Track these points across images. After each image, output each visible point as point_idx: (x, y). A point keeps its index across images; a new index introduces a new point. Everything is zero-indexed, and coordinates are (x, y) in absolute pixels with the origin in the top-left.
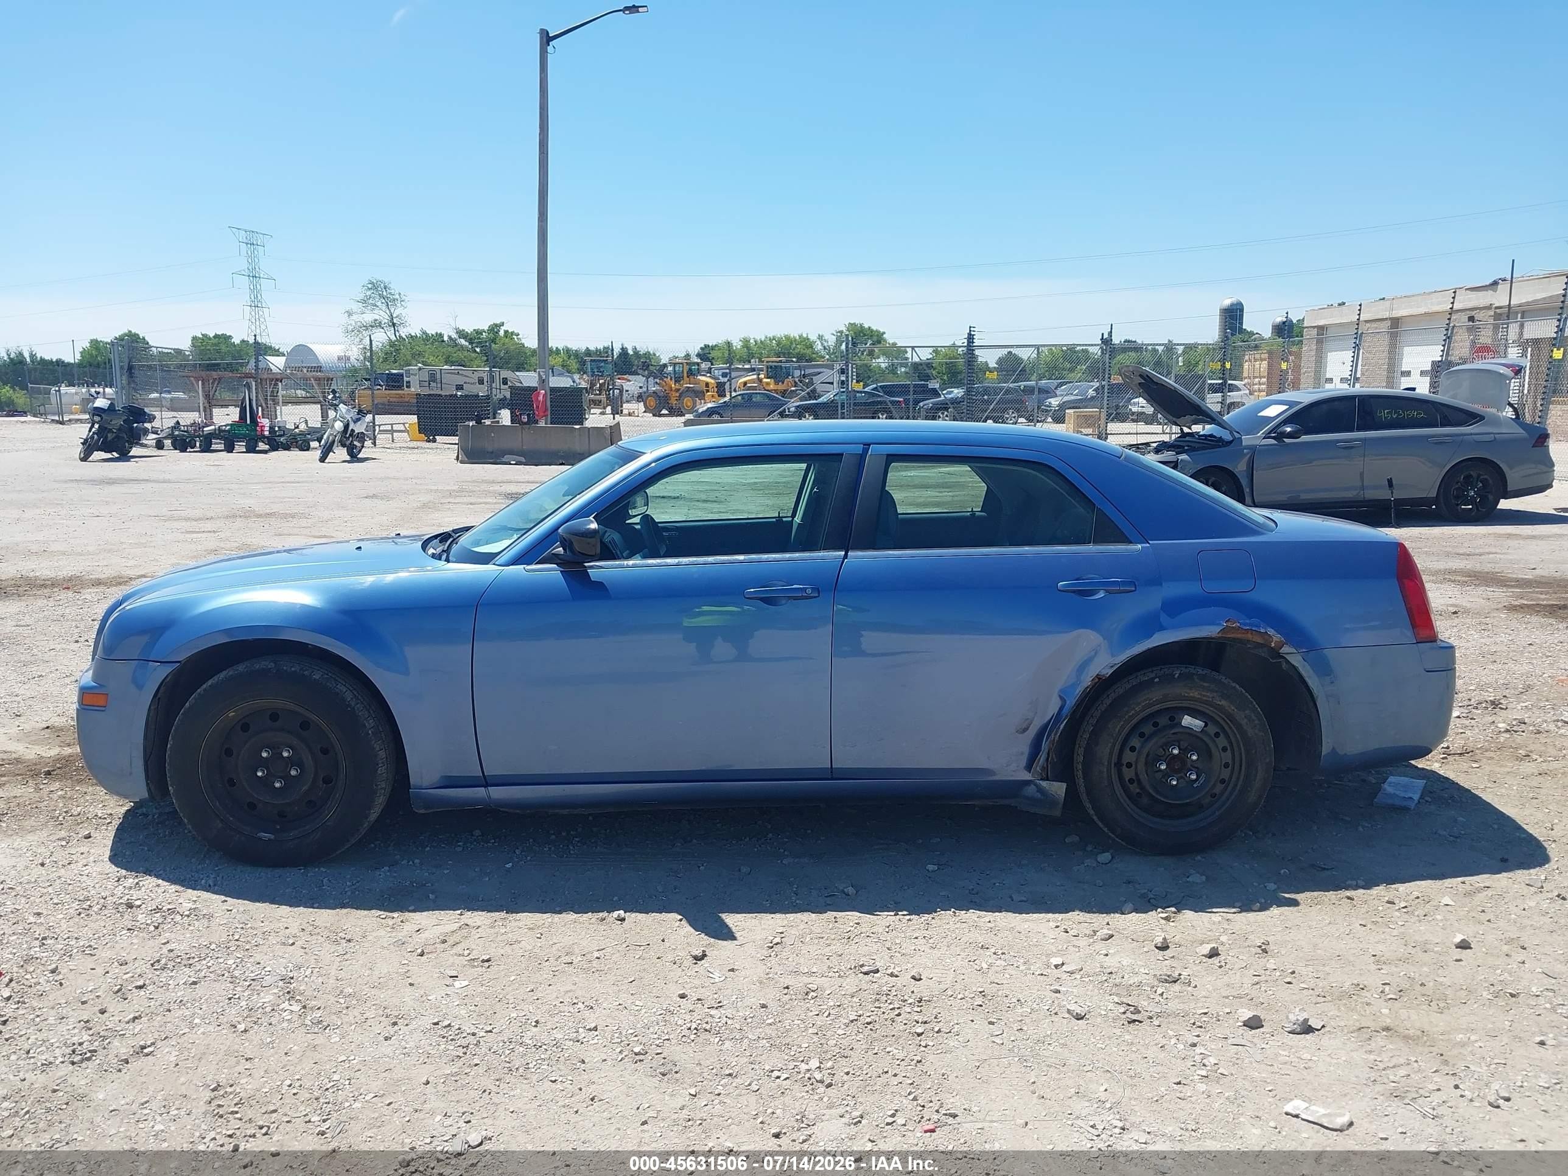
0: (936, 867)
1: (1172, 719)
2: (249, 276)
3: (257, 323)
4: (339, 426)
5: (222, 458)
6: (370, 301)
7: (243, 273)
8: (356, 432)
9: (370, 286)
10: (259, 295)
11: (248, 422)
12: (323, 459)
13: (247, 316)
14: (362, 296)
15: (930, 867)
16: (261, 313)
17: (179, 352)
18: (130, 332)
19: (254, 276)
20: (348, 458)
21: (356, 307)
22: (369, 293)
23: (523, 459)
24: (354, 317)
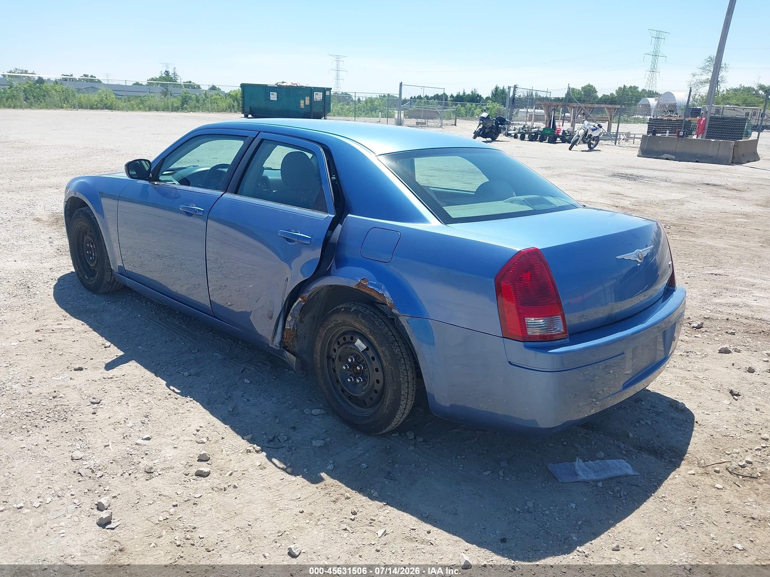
0: (249, 382)
1: (352, 338)
2: (653, 55)
3: (652, 80)
4: (582, 132)
5: (537, 144)
6: (708, 68)
7: (650, 53)
8: (593, 136)
9: (709, 59)
10: (656, 66)
11: (551, 128)
12: (570, 149)
13: (647, 76)
14: (703, 65)
15: (246, 381)
16: (655, 75)
17: (612, 94)
18: (589, 84)
19: (655, 55)
20: (588, 149)
21: (699, 71)
22: (708, 63)
23: (674, 157)
24: (696, 77)
